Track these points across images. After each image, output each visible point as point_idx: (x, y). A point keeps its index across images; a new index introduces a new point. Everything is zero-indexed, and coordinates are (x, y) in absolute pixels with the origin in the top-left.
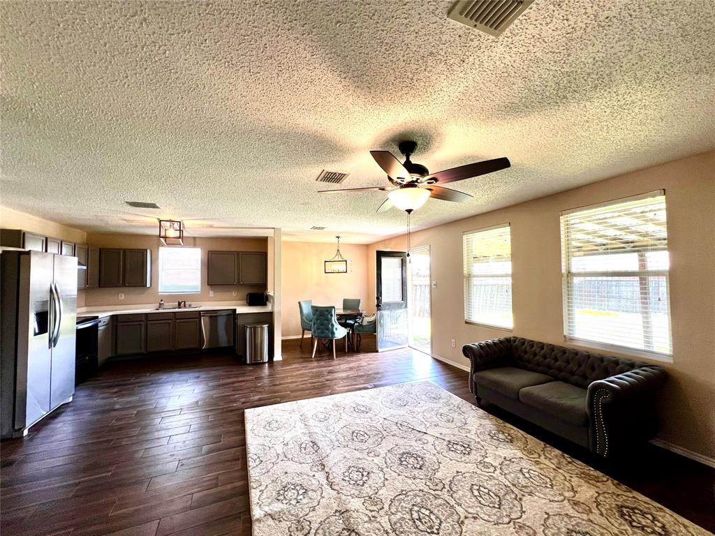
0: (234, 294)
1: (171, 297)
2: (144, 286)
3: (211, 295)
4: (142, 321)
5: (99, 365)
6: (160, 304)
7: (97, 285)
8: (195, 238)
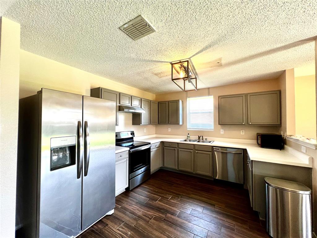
0: (242, 133)
1: (195, 132)
2: (178, 124)
3: (221, 133)
4: (176, 148)
5: (151, 174)
6: (188, 136)
7: (158, 123)
8: (209, 88)
